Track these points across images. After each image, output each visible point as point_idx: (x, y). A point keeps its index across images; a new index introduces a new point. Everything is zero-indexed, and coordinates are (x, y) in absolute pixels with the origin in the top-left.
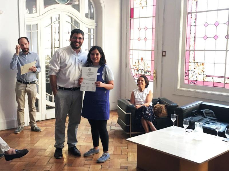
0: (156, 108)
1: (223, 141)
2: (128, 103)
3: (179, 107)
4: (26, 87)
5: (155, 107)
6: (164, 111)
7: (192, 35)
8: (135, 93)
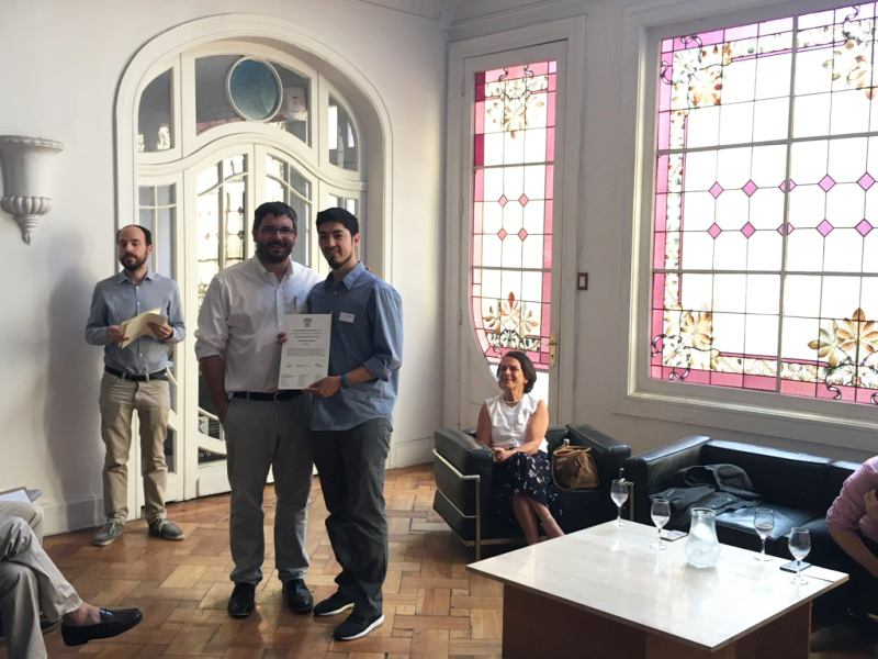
0: (561, 460)
1: (782, 569)
2: (469, 444)
3: (634, 456)
4: (136, 391)
5: (557, 457)
6: (587, 468)
7: (673, 223)
8: (491, 409)
